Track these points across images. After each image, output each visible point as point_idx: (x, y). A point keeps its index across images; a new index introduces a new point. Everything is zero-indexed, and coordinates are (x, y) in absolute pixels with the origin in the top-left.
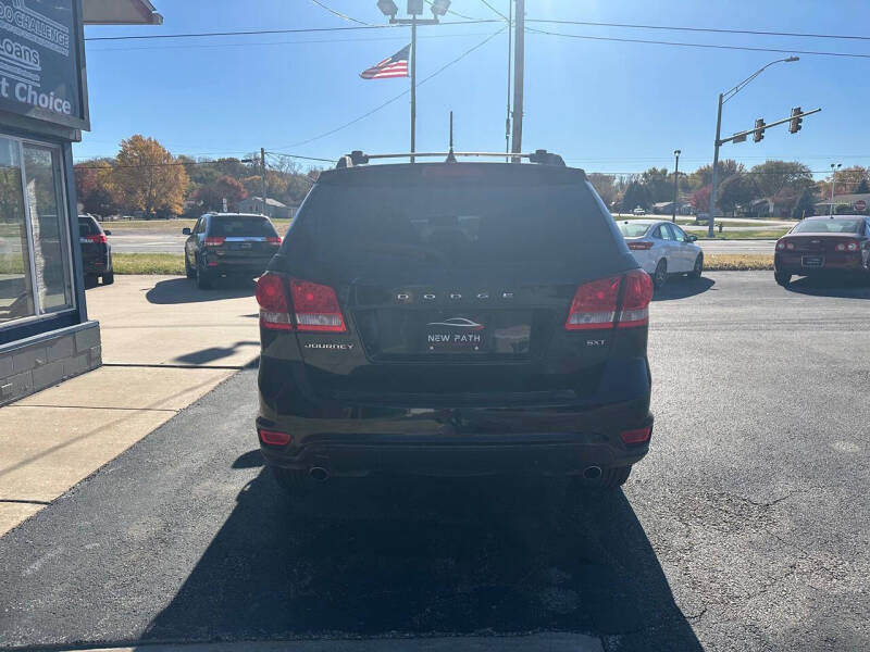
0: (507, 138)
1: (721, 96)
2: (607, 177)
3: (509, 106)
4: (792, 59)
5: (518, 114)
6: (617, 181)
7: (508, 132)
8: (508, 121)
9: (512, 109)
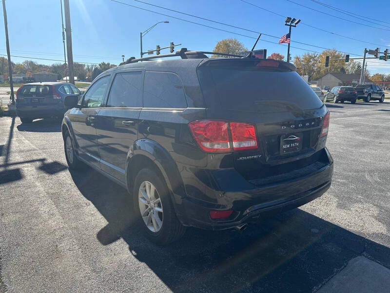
0: (64, 42)
1: (141, 34)
2: (81, 65)
3: (63, 25)
4: (166, 22)
5: (68, 30)
6: (86, 67)
7: (64, 39)
8: (63, 33)
9: (65, 27)
